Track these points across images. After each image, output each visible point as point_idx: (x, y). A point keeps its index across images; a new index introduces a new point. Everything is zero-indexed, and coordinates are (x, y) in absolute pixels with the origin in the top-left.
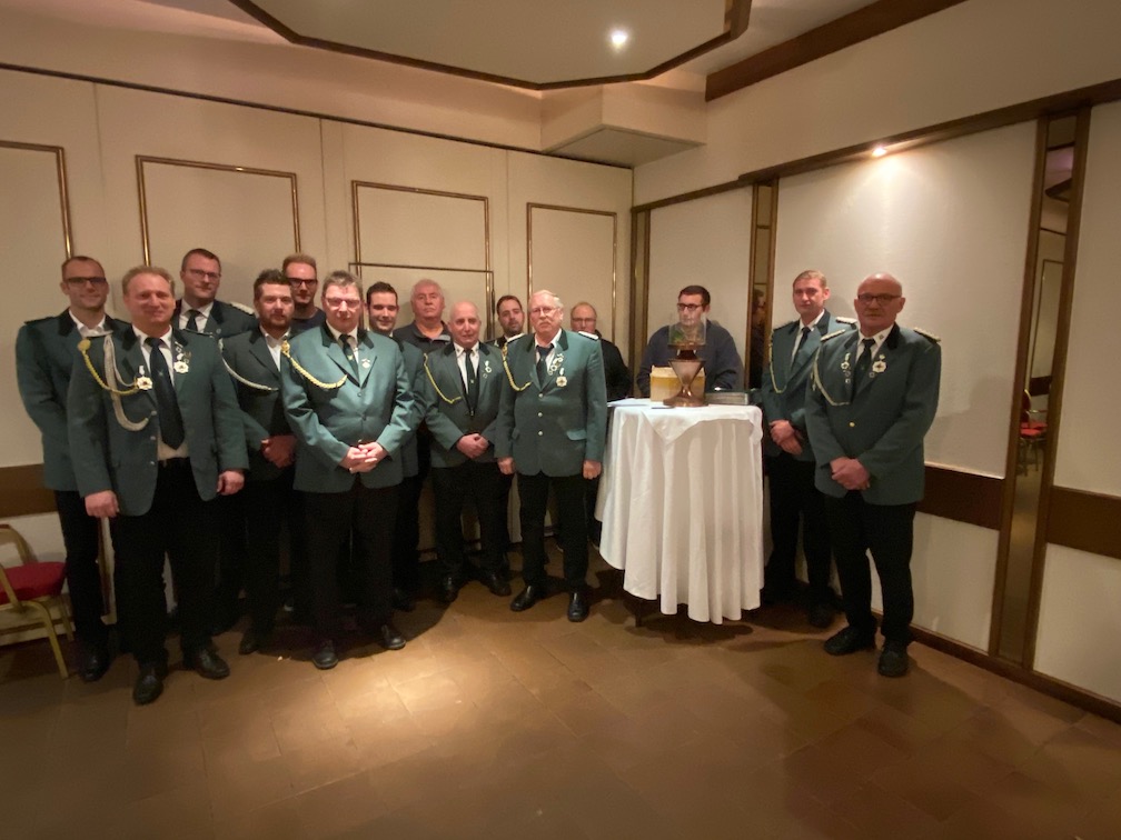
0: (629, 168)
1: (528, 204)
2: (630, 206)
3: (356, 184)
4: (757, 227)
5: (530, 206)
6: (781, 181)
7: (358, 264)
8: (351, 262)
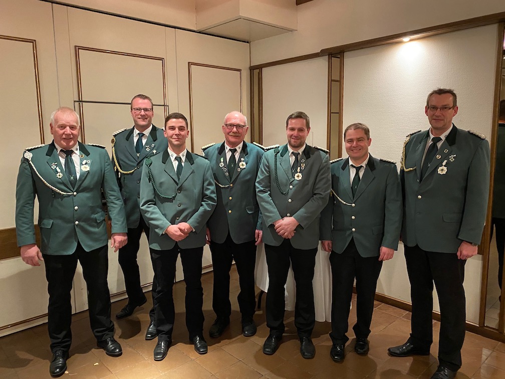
0: (248, 42)
2: (249, 66)
3: (78, 48)
4: (331, 81)
5: (190, 64)
6: (346, 54)
7: (80, 101)
8: (75, 100)
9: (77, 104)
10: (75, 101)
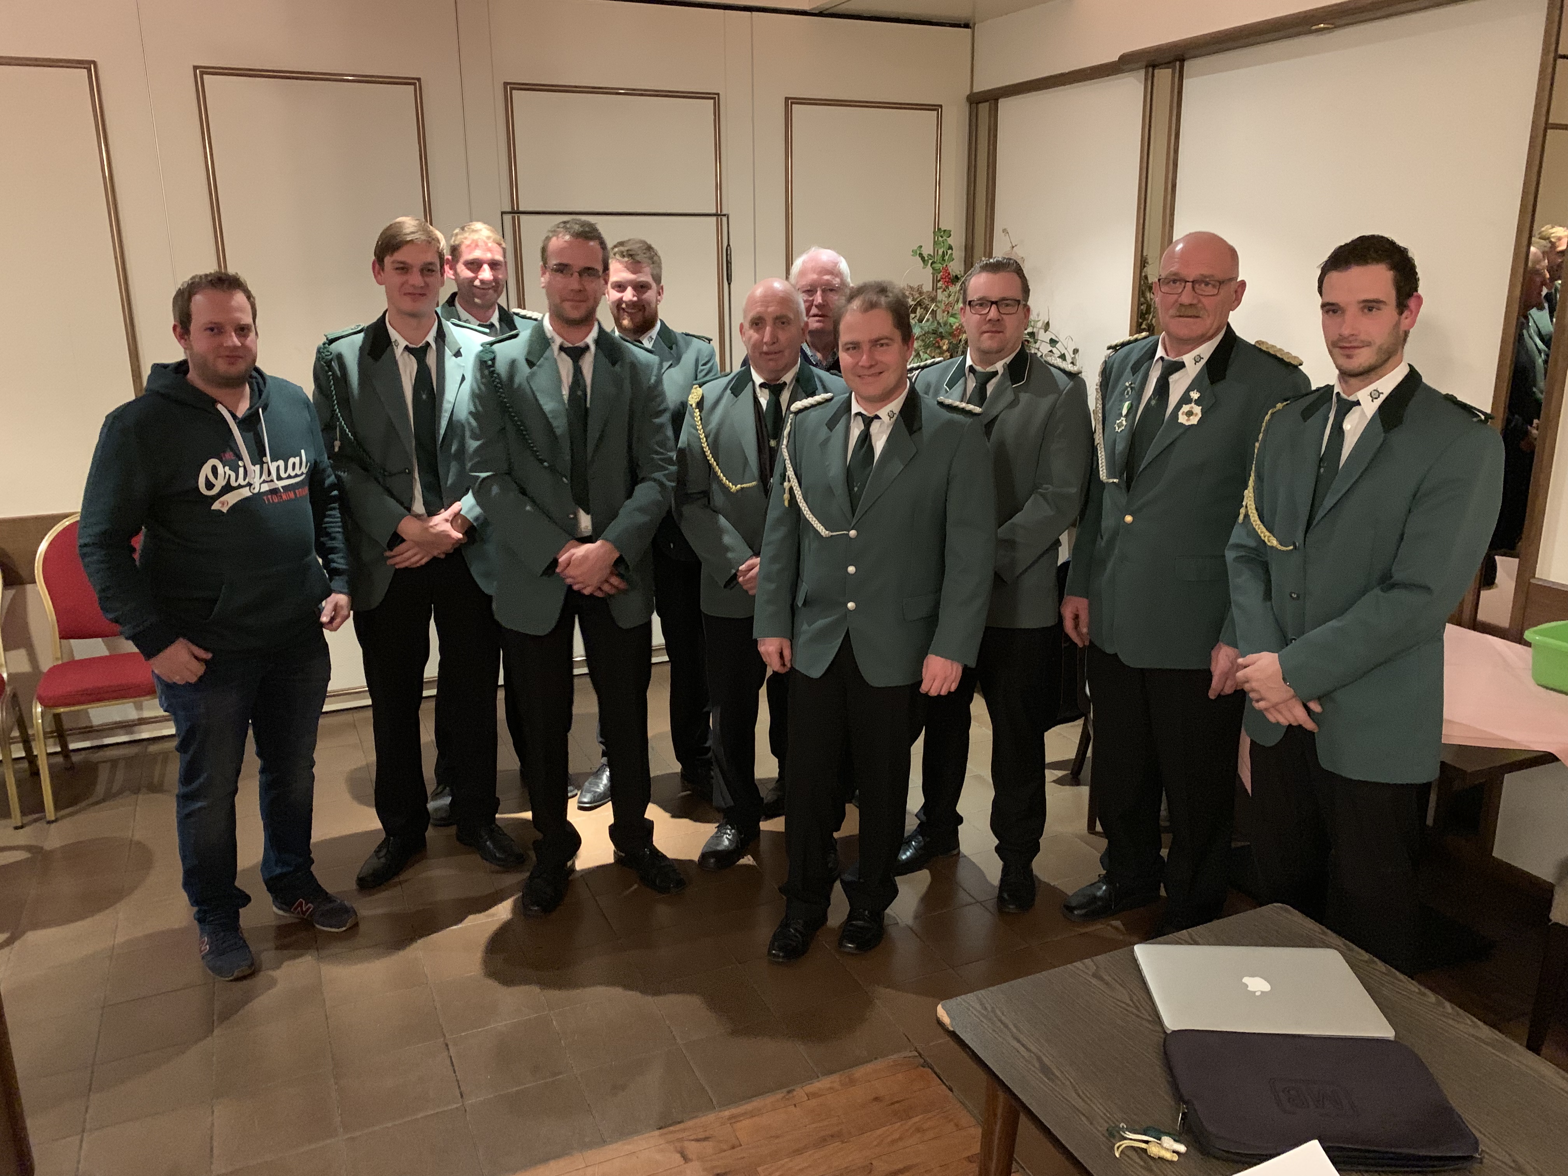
0: (966, 26)
1: (787, 99)
2: (968, 93)
3: (510, 87)
5: (790, 102)
6: (1188, 66)
7: (516, 212)
8: (504, 210)
9: (508, 218)
10: (503, 213)
